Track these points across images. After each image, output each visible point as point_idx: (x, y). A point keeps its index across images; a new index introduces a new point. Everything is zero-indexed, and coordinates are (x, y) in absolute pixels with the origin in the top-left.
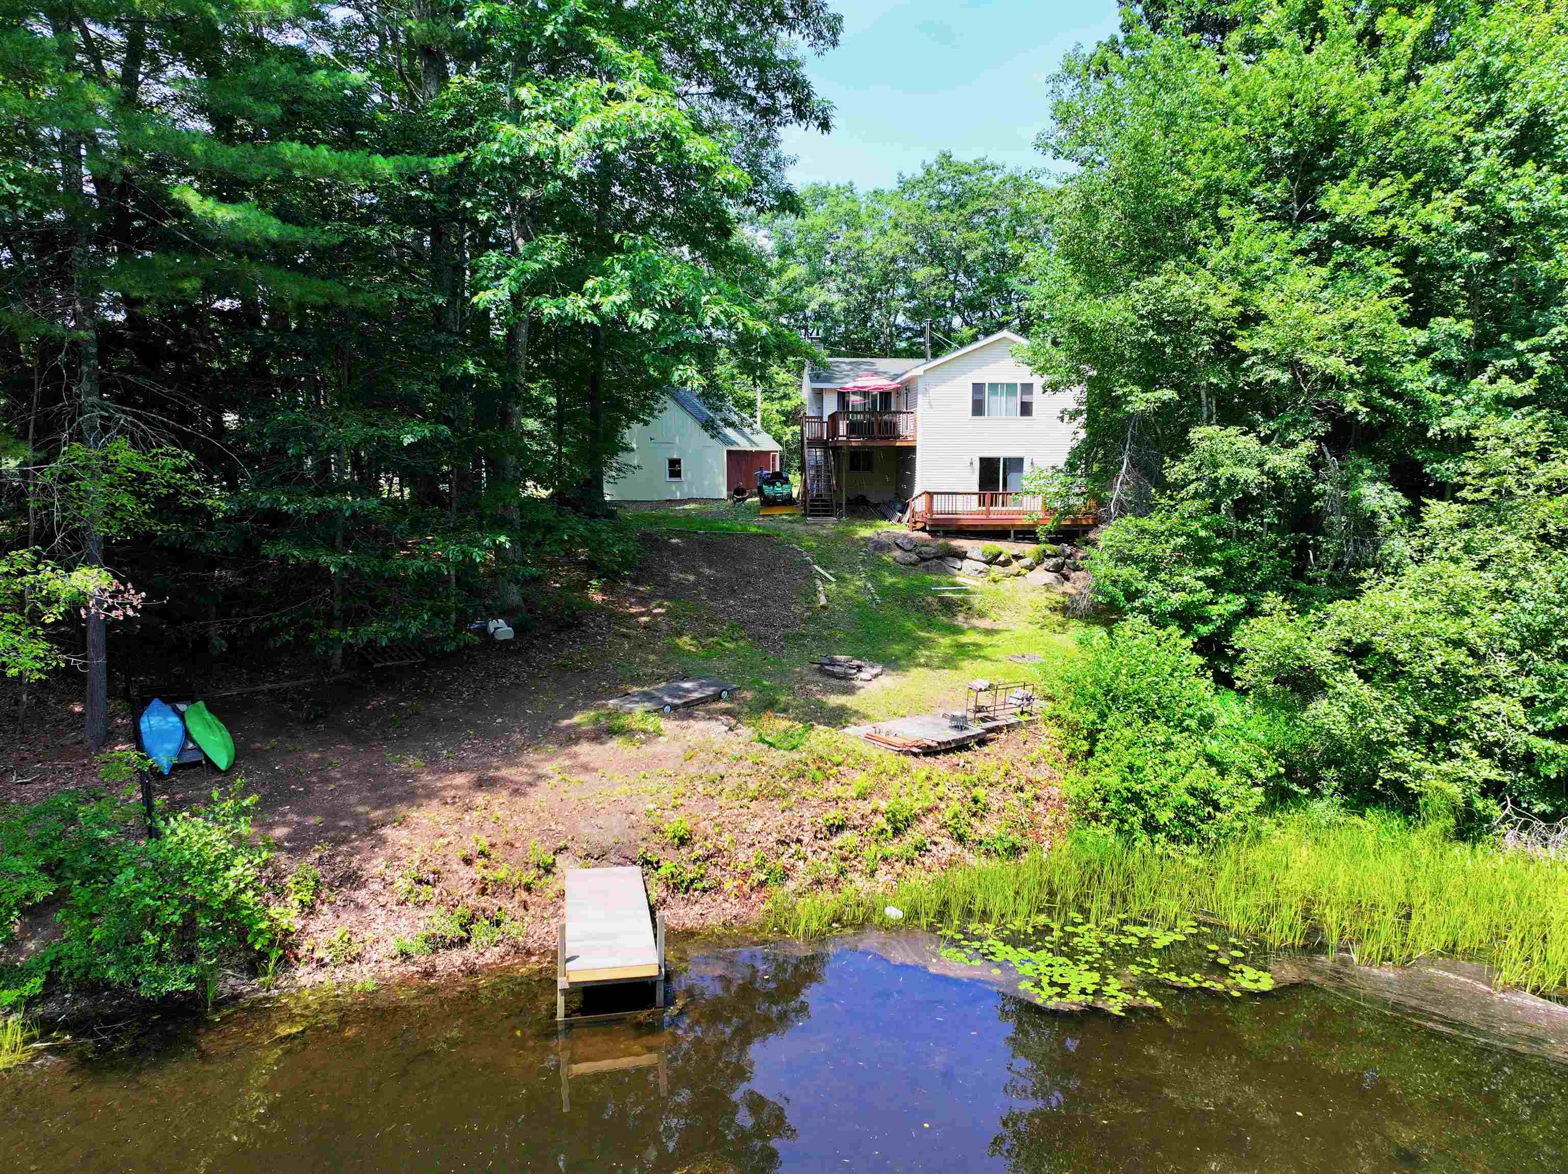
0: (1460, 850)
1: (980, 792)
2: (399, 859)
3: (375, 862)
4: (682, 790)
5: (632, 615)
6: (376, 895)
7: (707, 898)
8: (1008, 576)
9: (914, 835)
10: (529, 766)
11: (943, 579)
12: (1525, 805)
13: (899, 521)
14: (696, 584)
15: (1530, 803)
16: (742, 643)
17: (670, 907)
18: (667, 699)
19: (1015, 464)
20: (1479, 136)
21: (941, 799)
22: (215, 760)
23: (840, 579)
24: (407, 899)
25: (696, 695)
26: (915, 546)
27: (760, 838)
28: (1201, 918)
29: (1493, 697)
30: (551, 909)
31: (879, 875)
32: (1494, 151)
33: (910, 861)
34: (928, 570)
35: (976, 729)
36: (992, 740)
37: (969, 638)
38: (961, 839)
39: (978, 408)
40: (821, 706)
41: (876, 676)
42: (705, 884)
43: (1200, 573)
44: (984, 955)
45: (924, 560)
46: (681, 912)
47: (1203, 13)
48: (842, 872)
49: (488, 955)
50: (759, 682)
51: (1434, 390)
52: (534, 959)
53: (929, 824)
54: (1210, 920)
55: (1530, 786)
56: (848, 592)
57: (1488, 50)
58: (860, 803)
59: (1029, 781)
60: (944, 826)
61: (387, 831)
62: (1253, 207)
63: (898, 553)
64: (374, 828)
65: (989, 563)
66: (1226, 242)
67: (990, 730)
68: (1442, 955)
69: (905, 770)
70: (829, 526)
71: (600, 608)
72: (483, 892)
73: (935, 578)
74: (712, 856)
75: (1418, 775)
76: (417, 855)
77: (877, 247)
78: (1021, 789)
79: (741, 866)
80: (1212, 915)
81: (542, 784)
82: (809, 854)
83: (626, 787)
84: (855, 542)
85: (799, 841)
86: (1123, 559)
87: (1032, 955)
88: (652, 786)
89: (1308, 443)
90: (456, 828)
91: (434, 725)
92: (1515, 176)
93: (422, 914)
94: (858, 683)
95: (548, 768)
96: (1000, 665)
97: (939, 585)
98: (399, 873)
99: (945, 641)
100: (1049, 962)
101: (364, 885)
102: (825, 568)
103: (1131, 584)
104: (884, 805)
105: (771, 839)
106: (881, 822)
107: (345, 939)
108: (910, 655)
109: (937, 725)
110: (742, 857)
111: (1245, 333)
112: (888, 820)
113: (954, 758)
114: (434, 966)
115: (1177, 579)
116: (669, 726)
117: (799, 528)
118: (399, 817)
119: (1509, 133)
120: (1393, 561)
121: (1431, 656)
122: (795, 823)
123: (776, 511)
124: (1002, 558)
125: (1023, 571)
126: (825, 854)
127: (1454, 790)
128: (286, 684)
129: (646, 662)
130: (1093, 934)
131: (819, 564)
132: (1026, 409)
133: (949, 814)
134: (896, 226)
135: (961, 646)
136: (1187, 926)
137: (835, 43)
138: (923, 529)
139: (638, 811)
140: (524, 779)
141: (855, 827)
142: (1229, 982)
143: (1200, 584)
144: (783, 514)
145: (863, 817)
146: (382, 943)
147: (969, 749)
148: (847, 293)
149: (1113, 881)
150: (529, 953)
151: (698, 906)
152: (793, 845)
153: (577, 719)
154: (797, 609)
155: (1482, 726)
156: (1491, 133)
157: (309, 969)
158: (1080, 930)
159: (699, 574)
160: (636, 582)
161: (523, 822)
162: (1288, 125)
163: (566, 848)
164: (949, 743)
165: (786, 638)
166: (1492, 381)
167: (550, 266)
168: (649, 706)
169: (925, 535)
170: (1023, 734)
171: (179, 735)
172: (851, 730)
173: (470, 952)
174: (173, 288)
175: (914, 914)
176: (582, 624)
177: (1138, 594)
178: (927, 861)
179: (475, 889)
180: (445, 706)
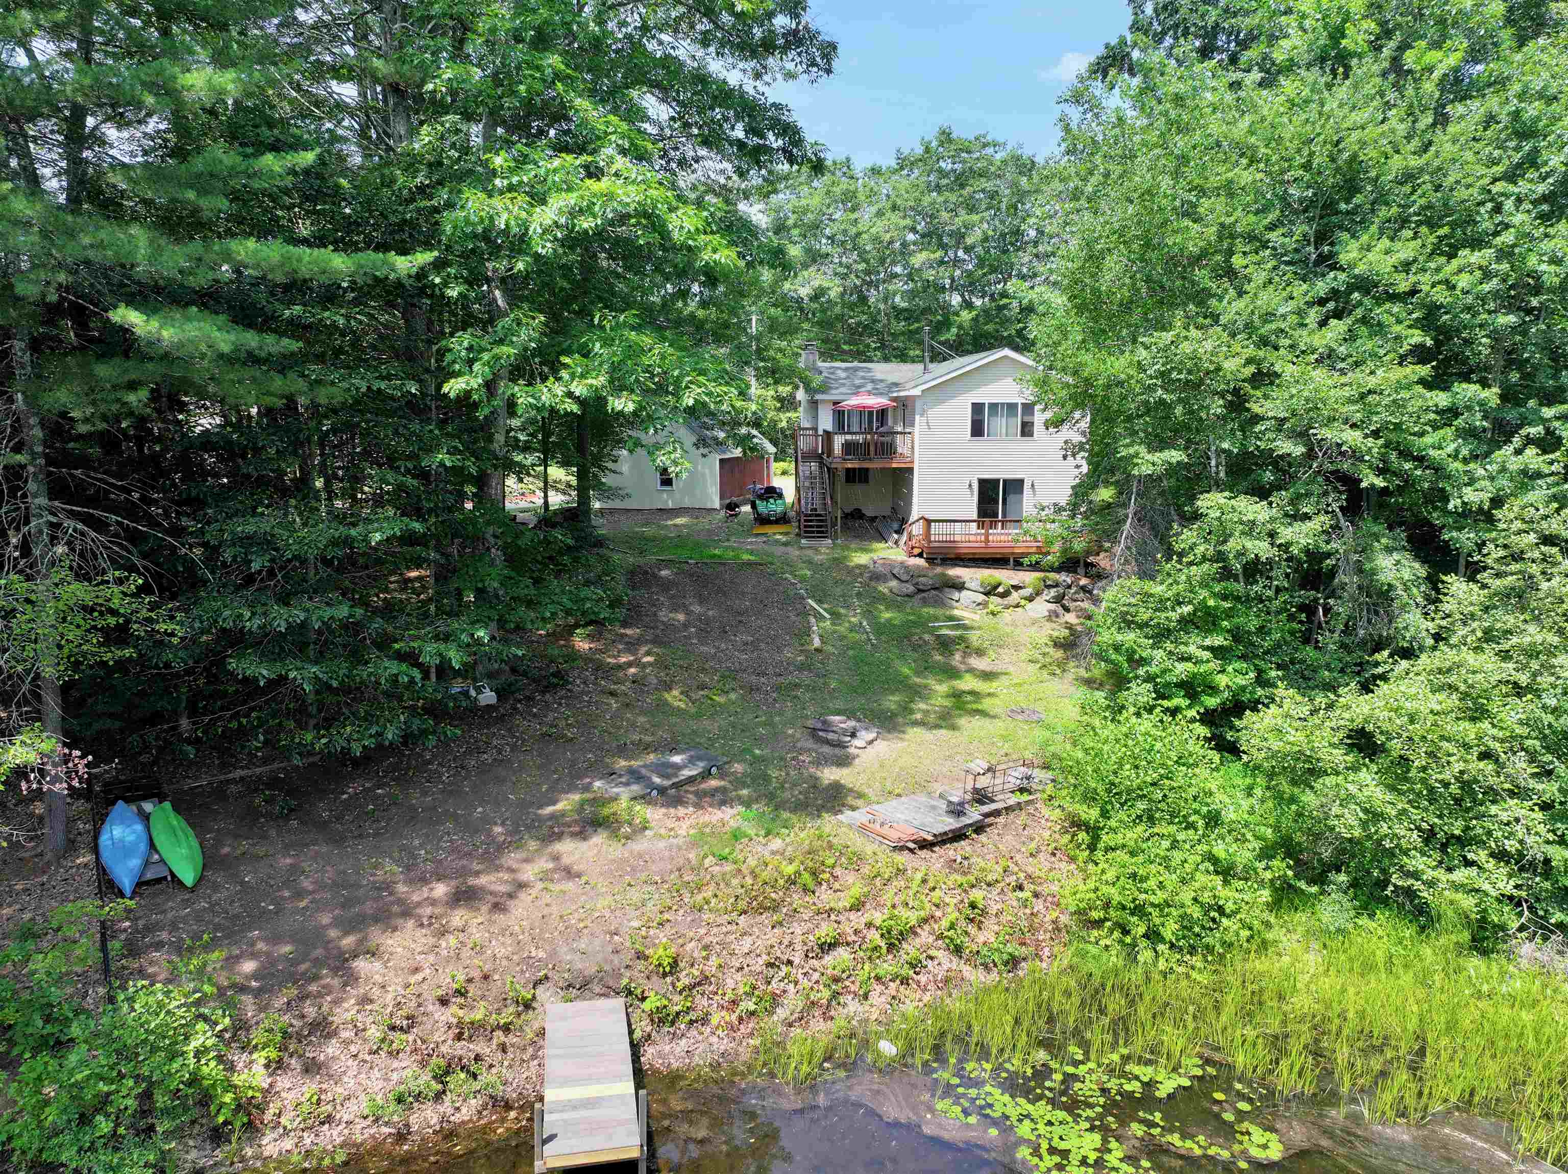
0: (1474, 964)
1: (977, 895)
2: (371, 1001)
3: (346, 1005)
4: (669, 902)
5: (620, 667)
6: (347, 1043)
7: (693, 1032)
8: (1007, 607)
9: (910, 949)
10: (511, 870)
11: (939, 612)
12: (1541, 913)
13: (896, 543)
14: (686, 626)
15: (1546, 911)
16: (733, 696)
17: (654, 1043)
18: (657, 780)
19: (1015, 486)
20: (1511, 188)
21: (937, 906)
22: (180, 875)
23: (835, 615)
24: (379, 1048)
25: (686, 773)
26: (912, 575)
27: (749, 960)
28: (1207, 1053)
29: (1512, 802)
30: (530, 1050)
31: (874, 998)
32: (1527, 206)
33: (905, 981)
34: (925, 602)
35: (974, 814)
36: (991, 825)
37: (968, 683)
38: (958, 950)
39: (977, 430)
40: (814, 784)
41: (871, 742)
42: (693, 1016)
43: (1208, 642)
44: (982, 1108)
45: (920, 591)
46: (667, 1048)
47: (1217, 25)
48: (836, 995)
49: (464, 1110)
50: (749, 751)
51: (1456, 457)
52: (513, 1114)
53: (925, 936)
54: (1217, 1057)
55: (1547, 891)
56: (842, 629)
57: (1521, 97)
58: (853, 916)
59: (1029, 876)
60: (940, 937)
61: (361, 965)
62: (1268, 252)
63: (894, 583)
64: (347, 960)
65: (987, 594)
66: (1241, 294)
67: (987, 815)
68: (1458, 1108)
69: (900, 872)
70: (824, 550)
71: (587, 659)
72: (459, 1037)
73: (932, 611)
74: (699, 984)
75: (1431, 884)
76: (390, 996)
77: (873, 230)
78: (1021, 888)
79: (729, 996)
80: (1218, 1049)
81: (522, 895)
82: (800, 977)
83: (610, 898)
84: (850, 571)
85: (790, 963)
86: (1127, 622)
87: (1030, 1107)
88: (635, 895)
89: (1323, 518)
90: (432, 958)
91: (412, 817)
92: (1547, 235)
93: (396, 1064)
94: (852, 750)
95: (529, 873)
96: (999, 723)
97: (937, 619)
98: (370, 1019)
99: (942, 688)
100: (1048, 1117)
101: (335, 1033)
102: (820, 602)
103: (1134, 652)
104: (878, 918)
105: (761, 961)
106: (874, 937)
107: (314, 1099)
108: (906, 710)
109: (934, 808)
110: (730, 983)
111: (1258, 393)
112: (882, 935)
113: (951, 851)
114: (407, 1125)
115: (1182, 648)
116: (653, 814)
117: (794, 552)
118: (372, 944)
119: (1542, 189)
120: (1408, 635)
121: (1448, 763)
122: (786, 942)
123: (769, 529)
124: (1000, 590)
125: (1023, 602)
126: (816, 976)
127: (1468, 902)
128: (258, 770)
129: (633, 725)
130: (1094, 1077)
131: (813, 597)
132: (1027, 430)
133: (945, 923)
134: (894, 208)
135: (957, 695)
136: (1192, 1066)
137: (829, 71)
138: (920, 555)
139: (622, 931)
140: (503, 888)
141: (848, 944)
142: (1236, 1148)
143: (1207, 655)
144: (777, 534)
145: (856, 932)
146: (353, 1100)
147: (967, 837)
148: (844, 277)
149: (1115, 1004)
150: (508, 1107)
151: (684, 1041)
152: (783, 967)
153: (560, 806)
154: (788, 653)
155: (1500, 834)
156: (1523, 187)
157: (275, 1135)
158: (1082, 1070)
159: (688, 613)
160: (625, 624)
161: (501, 948)
162: (1307, 166)
163: (547, 977)
164: (945, 833)
165: (778, 688)
166: (1518, 452)
167: (526, 349)
168: (636, 788)
169: (921, 562)
170: (1021, 818)
171: (143, 846)
172: (847, 816)
173: (446, 1106)
174: (118, 400)
175: (909, 1050)
176: (568, 682)
177: (1142, 662)
178: (923, 978)
179: (451, 1034)
180: (425, 793)
